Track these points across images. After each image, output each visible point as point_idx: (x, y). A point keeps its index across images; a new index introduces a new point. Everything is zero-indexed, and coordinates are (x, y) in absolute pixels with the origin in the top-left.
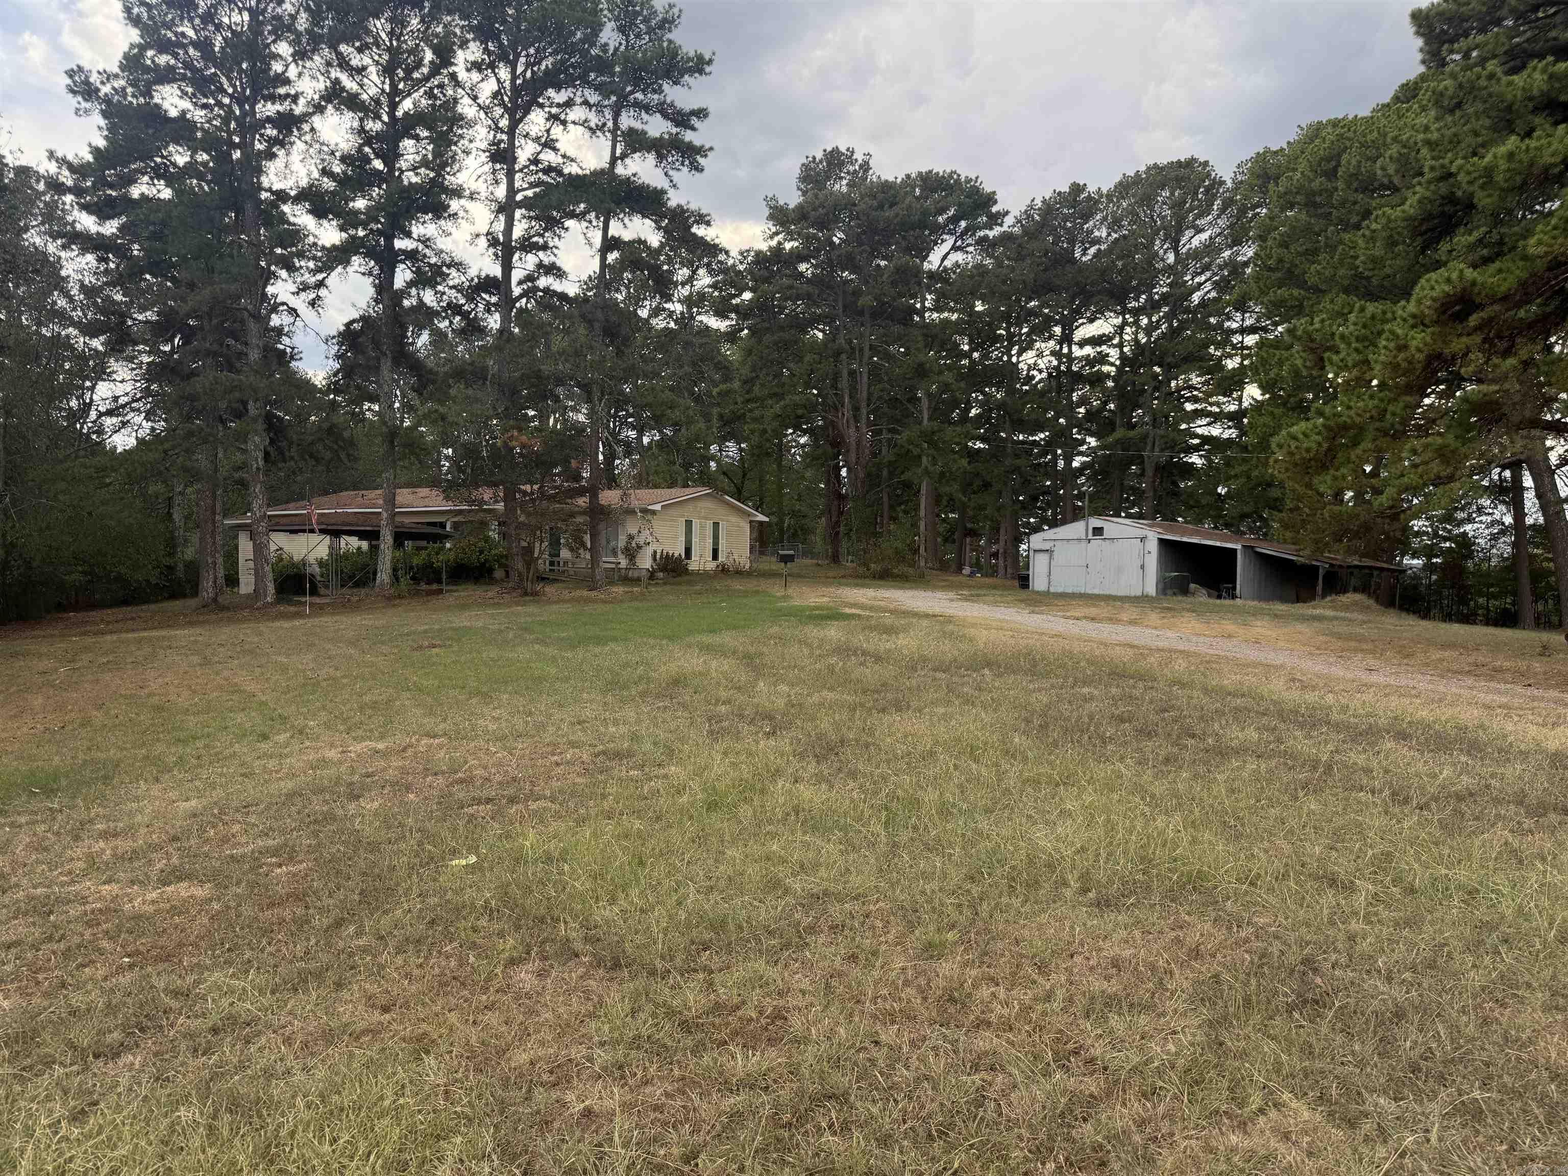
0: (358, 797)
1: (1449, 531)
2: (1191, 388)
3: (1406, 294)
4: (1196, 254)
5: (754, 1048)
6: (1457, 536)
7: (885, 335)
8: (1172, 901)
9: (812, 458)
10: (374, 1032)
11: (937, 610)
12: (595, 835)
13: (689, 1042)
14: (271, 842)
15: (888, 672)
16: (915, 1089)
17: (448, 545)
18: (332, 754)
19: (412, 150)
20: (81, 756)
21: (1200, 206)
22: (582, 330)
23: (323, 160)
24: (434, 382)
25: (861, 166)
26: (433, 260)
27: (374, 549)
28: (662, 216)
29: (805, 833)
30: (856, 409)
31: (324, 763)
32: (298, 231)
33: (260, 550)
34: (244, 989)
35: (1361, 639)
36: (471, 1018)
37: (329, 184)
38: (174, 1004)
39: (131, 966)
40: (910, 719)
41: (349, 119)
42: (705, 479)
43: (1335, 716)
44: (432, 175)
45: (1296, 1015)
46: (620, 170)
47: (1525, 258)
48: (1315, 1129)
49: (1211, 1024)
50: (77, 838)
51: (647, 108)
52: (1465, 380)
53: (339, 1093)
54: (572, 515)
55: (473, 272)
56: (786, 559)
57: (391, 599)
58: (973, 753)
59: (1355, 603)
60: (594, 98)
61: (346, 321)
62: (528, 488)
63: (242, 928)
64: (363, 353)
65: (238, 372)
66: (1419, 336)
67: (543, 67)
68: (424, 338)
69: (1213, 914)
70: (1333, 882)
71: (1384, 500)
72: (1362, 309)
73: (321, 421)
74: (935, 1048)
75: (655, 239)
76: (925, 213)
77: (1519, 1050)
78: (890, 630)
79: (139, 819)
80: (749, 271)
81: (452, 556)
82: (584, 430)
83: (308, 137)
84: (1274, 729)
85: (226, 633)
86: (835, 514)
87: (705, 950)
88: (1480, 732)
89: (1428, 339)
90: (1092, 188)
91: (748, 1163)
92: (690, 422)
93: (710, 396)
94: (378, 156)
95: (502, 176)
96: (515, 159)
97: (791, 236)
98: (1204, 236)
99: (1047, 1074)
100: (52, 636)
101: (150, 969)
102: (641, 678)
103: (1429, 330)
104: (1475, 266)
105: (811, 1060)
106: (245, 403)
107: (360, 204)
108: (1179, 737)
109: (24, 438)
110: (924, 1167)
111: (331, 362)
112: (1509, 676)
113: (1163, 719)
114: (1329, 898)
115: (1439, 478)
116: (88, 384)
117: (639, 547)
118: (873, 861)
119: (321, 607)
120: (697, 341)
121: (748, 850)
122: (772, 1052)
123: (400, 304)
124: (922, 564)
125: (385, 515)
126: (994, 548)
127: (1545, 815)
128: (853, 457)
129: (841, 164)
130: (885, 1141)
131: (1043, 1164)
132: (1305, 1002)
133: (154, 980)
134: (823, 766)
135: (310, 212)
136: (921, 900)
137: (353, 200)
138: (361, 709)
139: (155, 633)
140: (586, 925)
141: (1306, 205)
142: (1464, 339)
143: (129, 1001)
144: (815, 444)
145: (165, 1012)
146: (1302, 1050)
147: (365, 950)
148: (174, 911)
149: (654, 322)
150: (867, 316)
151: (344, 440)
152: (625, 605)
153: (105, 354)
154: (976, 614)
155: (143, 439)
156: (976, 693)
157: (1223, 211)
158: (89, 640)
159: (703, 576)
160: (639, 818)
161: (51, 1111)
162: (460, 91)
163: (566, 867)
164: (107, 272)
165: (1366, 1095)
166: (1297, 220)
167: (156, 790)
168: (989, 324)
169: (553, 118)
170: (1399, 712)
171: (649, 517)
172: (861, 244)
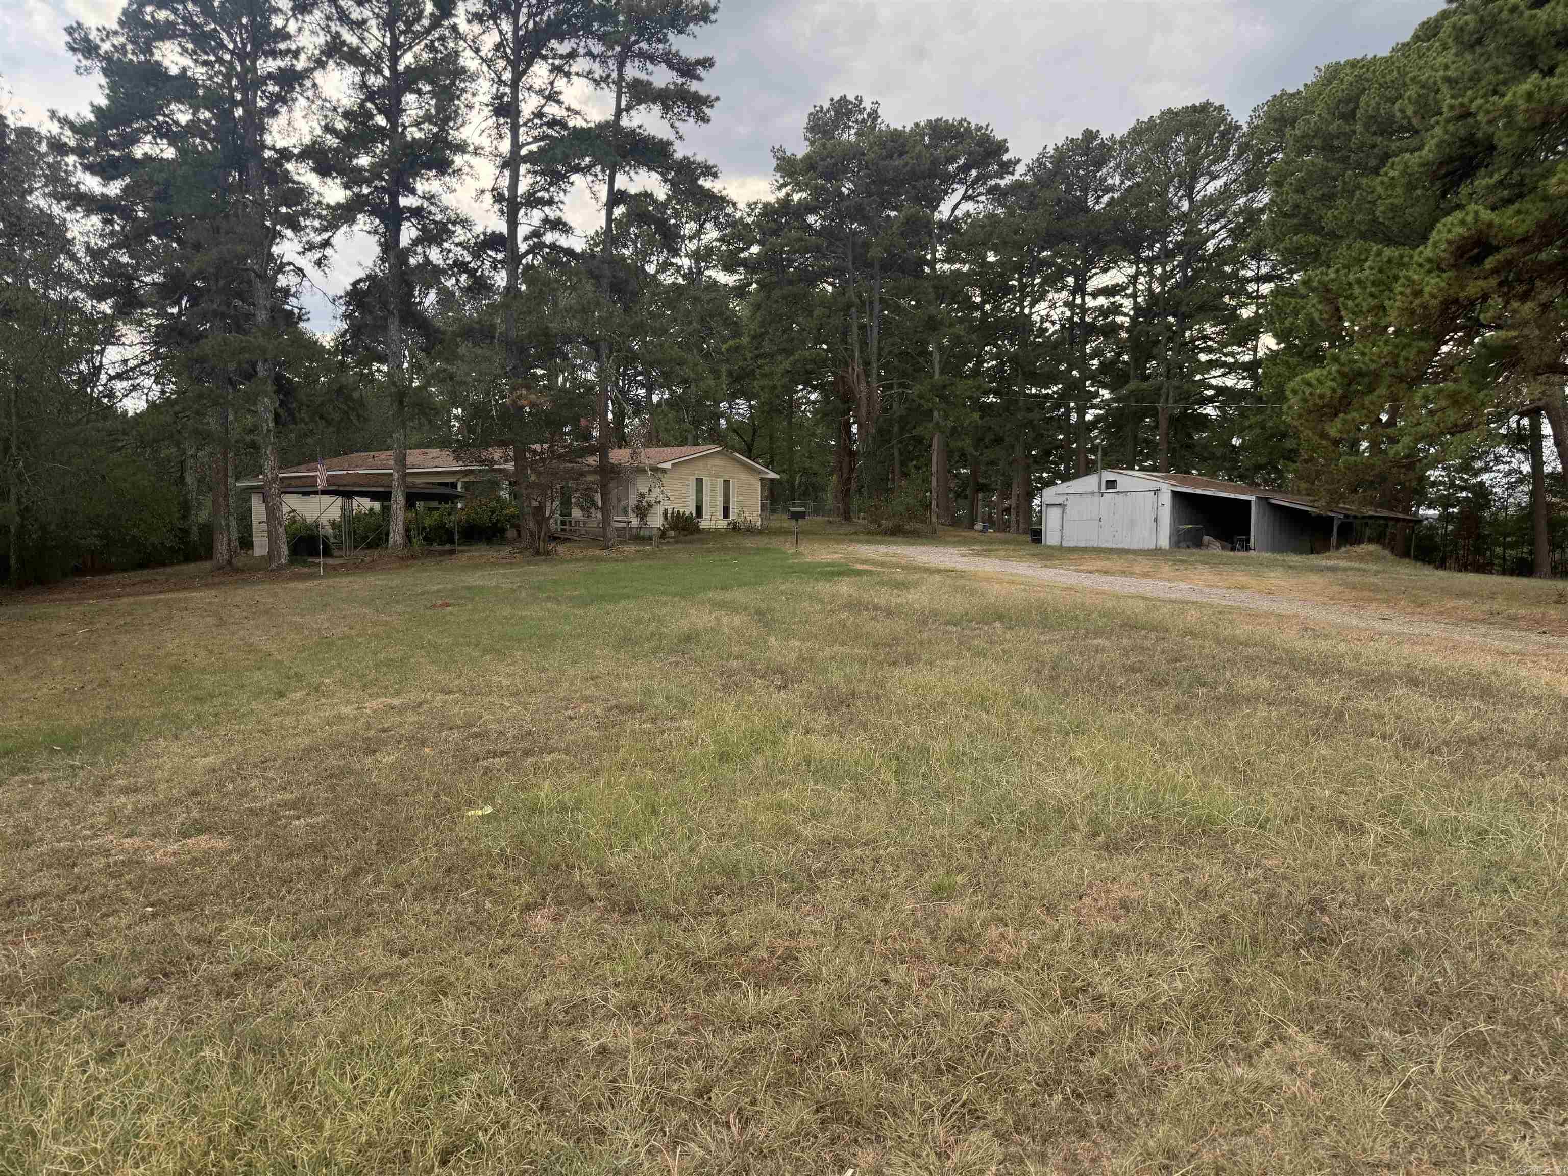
0: (374, 752)
1: (1466, 481)
2: (1205, 338)
3: (1424, 238)
4: (1210, 201)
5: (766, 987)
6: (1474, 485)
7: (894, 288)
8: (1181, 844)
9: (823, 413)
10: (393, 975)
11: (949, 565)
12: (609, 784)
13: (702, 981)
14: (288, 796)
15: (899, 626)
16: (925, 1025)
17: (460, 506)
18: (348, 710)
19: (416, 105)
20: (101, 714)
21: (1216, 152)
22: (589, 287)
23: (326, 117)
24: (441, 342)
25: (869, 115)
26: (438, 218)
27: (386, 510)
28: (668, 169)
29: (816, 782)
30: (867, 364)
31: (340, 719)
32: (302, 190)
33: (272, 513)
34: (265, 936)
35: (1374, 588)
36: (488, 961)
37: (332, 141)
38: (196, 950)
39: (154, 915)
40: (921, 671)
41: (351, 74)
42: (715, 436)
43: (1348, 664)
44: (435, 130)
45: (1303, 952)
46: (625, 122)
47: (1545, 198)
48: (1320, 1061)
49: (1218, 961)
50: (99, 794)
51: (652, 58)
52: (1484, 326)
53: (359, 1033)
54: (582, 474)
55: (478, 229)
56: (797, 516)
57: (407, 559)
58: (983, 703)
59: (1370, 554)
60: (597, 48)
61: (352, 280)
62: (537, 447)
63: (262, 878)
64: (371, 313)
65: (246, 333)
66: (1433, 281)
67: (545, 18)
68: (432, 297)
69: (1222, 857)
70: (1342, 824)
71: (1400, 449)
72: (1379, 254)
73: (331, 381)
74: (944, 987)
75: (661, 192)
76: (935, 162)
77: (1525, 984)
78: (902, 586)
79: (159, 774)
80: (757, 223)
81: (463, 516)
82: (592, 388)
83: (310, 93)
84: (1286, 677)
85: (242, 594)
86: (845, 470)
87: (717, 894)
88: (1493, 678)
89: (1443, 284)
90: (1105, 135)
91: (760, 1097)
92: (699, 379)
93: (720, 352)
94: (380, 112)
95: (506, 131)
96: (518, 113)
97: (799, 187)
98: (1219, 183)
99: (1055, 1011)
100: (70, 599)
101: (172, 918)
102: (653, 635)
103: (1444, 275)
104: (1493, 209)
105: (821, 998)
106: (254, 365)
107: (364, 161)
108: (1190, 685)
109: (35, 402)
110: (933, 1099)
111: (338, 322)
112: (1522, 623)
113: (1175, 669)
114: (1339, 840)
115: (1456, 426)
116: (97, 348)
117: (650, 506)
118: (883, 808)
119: (335, 568)
120: (706, 297)
121: (760, 799)
122: (783, 991)
123: (406, 263)
124: (934, 519)
125: (396, 476)
126: (1007, 503)
127: (1556, 758)
128: (864, 411)
129: (849, 114)
130: (895, 1075)
131: (1050, 1096)
132: (1312, 940)
133: (177, 928)
134: (835, 717)
135: (313, 170)
136: (930, 844)
137: (357, 157)
138: (377, 666)
139: (170, 596)
140: (601, 871)
141: (1323, 149)
142: (1480, 283)
143: (154, 948)
144: (826, 400)
145: (188, 959)
146: (1308, 986)
147: (383, 898)
148: (195, 862)
149: (661, 277)
150: (877, 267)
151: (353, 400)
152: (637, 564)
153: (113, 317)
154: (987, 569)
155: (154, 402)
156: (988, 646)
157: (1238, 156)
158: (105, 603)
159: (714, 534)
160: (651, 768)
161: (79, 1053)
162: (461, 43)
163: (580, 817)
164: (113, 233)
165: (1371, 1028)
166: (1314, 164)
167: (175, 747)
168: (1001, 275)
169: (557, 70)
170: (1411, 660)
171: (660, 475)
172: (870, 195)
